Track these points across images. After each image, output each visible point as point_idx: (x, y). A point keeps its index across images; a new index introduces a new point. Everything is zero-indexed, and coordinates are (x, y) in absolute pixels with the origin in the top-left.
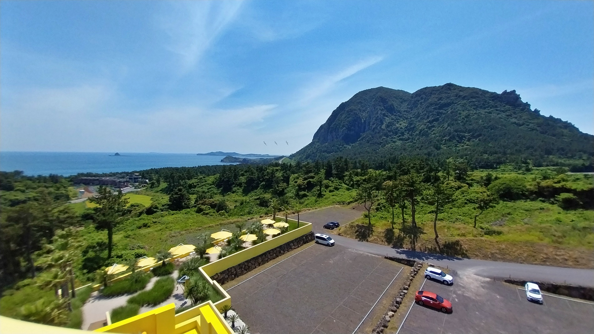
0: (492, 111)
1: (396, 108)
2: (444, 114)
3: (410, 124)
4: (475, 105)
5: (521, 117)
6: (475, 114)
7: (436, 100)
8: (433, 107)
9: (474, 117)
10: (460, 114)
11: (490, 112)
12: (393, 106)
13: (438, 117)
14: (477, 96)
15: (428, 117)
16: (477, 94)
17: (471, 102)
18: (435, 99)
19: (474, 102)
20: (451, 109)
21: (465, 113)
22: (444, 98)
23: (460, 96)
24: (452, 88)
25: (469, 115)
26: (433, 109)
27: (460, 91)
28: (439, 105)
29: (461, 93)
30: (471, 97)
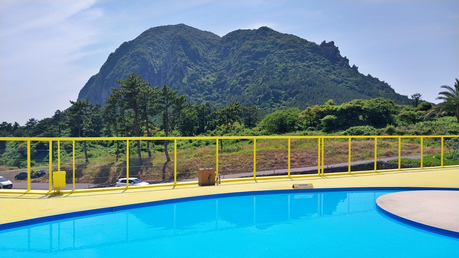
0: (311, 65)
1: (201, 54)
2: (259, 65)
3: (220, 78)
4: (293, 56)
5: (340, 74)
6: (293, 67)
7: (250, 47)
8: (246, 57)
9: (292, 70)
10: (276, 66)
11: (308, 65)
12: (197, 52)
13: (252, 69)
14: (295, 45)
15: (241, 70)
16: (295, 42)
17: (288, 52)
18: (248, 45)
19: (292, 52)
20: (267, 60)
21: (282, 66)
22: (259, 46)
23: (277, 44)
24: (268, 34)
25: (286, 69)
26: (246, 58)
27: (277, 38)
28: (254, 54)
29: (279, 41)
30: (289, 47)
